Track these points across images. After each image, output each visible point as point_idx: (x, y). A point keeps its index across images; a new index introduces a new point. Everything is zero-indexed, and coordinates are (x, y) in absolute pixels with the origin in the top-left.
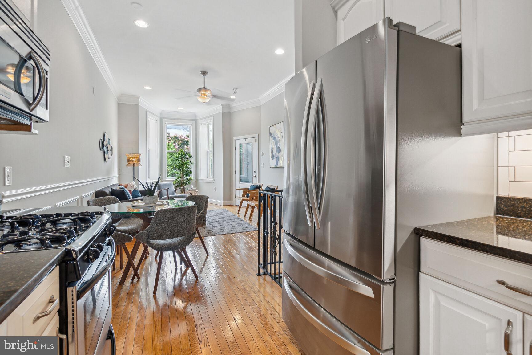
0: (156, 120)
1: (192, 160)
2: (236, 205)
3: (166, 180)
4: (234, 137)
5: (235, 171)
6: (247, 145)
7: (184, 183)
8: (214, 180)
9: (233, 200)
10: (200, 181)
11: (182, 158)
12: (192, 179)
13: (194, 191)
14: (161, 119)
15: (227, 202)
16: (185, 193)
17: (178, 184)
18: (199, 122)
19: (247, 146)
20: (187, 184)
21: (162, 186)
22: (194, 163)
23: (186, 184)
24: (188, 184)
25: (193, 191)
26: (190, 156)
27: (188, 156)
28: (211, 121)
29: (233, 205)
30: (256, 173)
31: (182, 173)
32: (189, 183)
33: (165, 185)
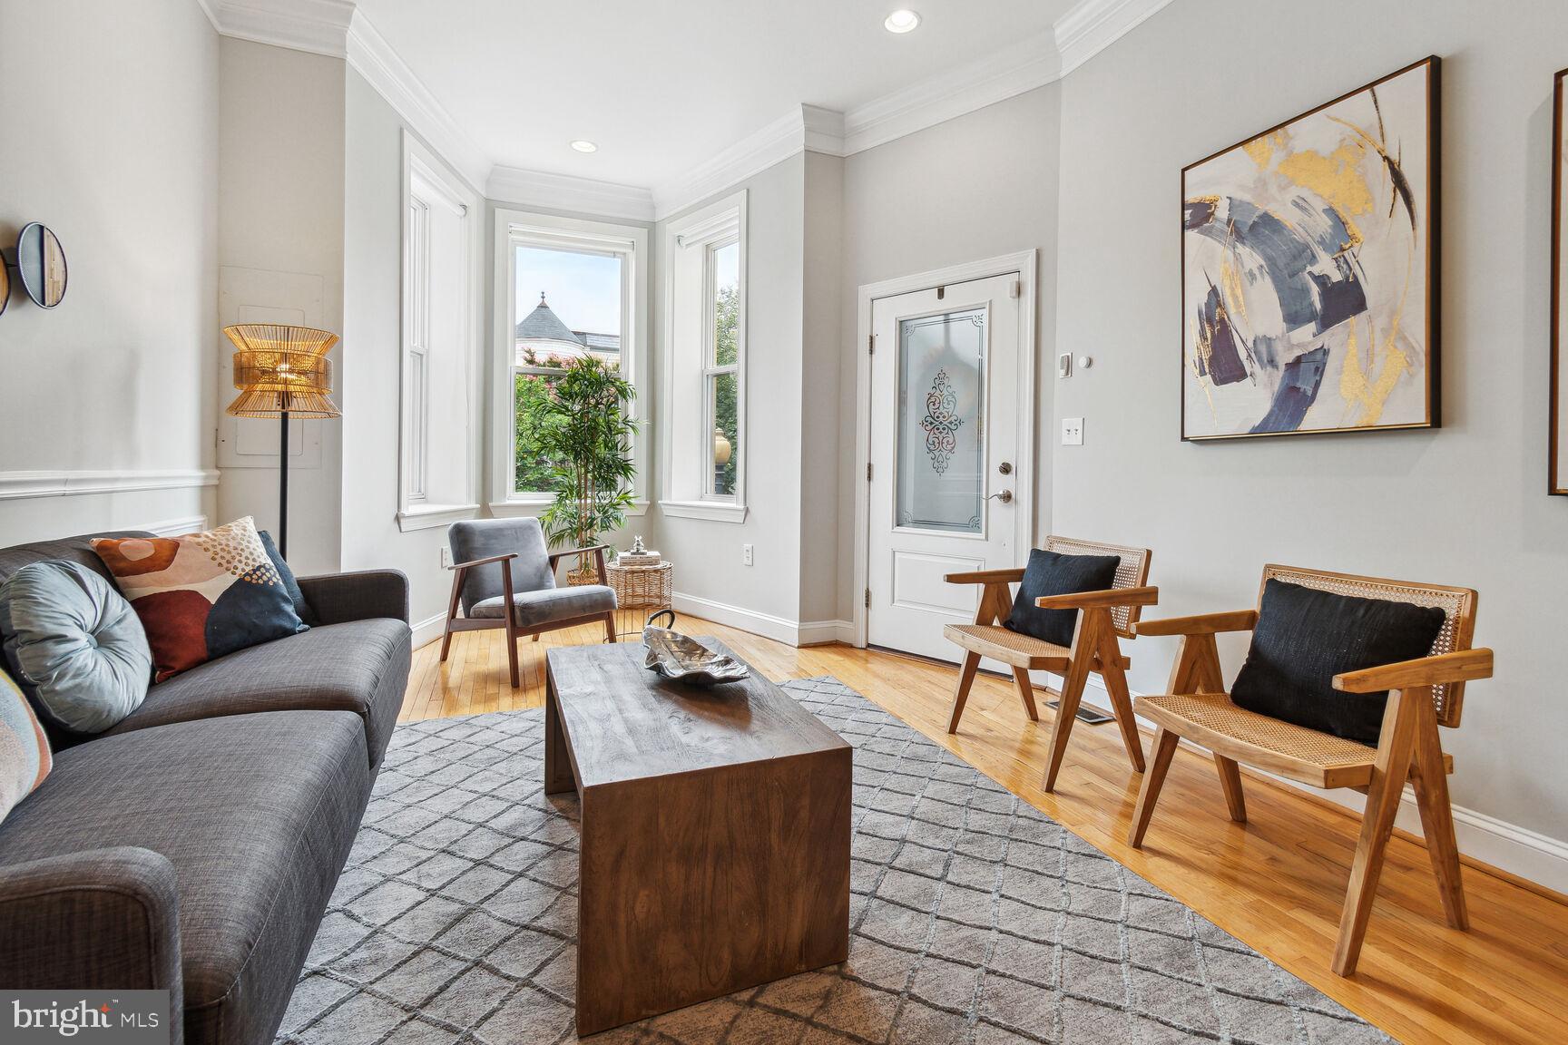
0: (464, 207)
1: (633, 409)
2: (869, 645)
3: (508, 502)
4: (868, 286)
5: (870, 466)
6: (947, 321)
7: (594, 519)
8: (747, 511)
9: (850, 617)
10: (665, 513)
11: (585, 397)
12: (632, 501)
13: (650, 563)
14: (490, 209)
15: (821, 629)
16: (603, 581)
17: (566, 525)
18: (669, 231)
19: (947, 331)
20: (607, 528)
21: (478, 542)
22: (643, 423)
23: (605, 527)
24: (613, 524)
25: (642, 564)
26: (623, 392)
27: (613, 390)
28: (733, 216)
29: (851, 646)
30: (1011, 477)
31: (587, 472)
32: (617, 519)
33: (497, 533)
